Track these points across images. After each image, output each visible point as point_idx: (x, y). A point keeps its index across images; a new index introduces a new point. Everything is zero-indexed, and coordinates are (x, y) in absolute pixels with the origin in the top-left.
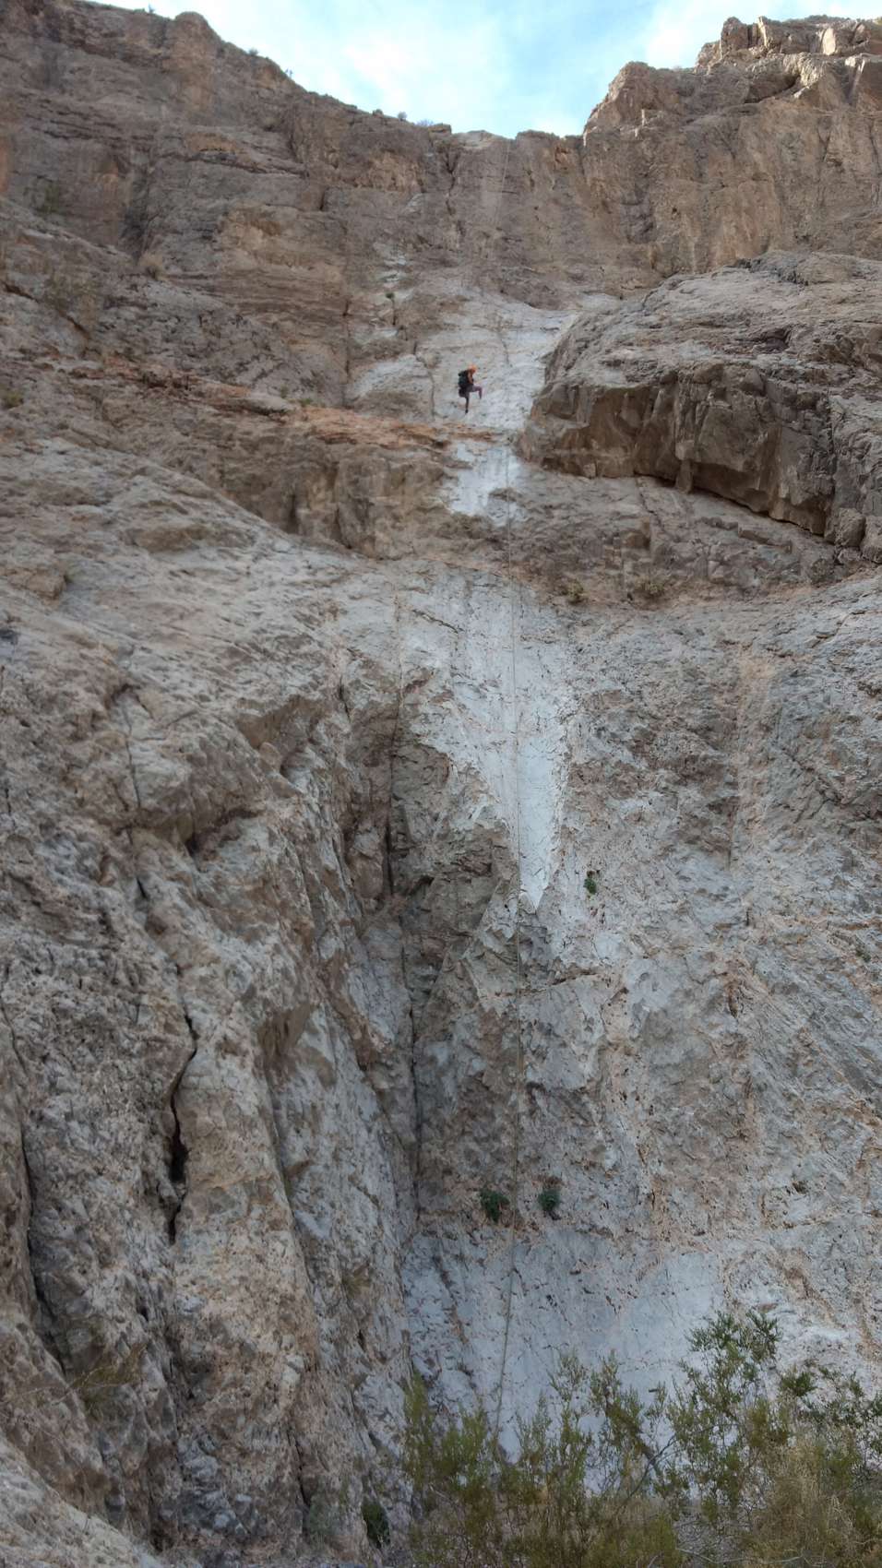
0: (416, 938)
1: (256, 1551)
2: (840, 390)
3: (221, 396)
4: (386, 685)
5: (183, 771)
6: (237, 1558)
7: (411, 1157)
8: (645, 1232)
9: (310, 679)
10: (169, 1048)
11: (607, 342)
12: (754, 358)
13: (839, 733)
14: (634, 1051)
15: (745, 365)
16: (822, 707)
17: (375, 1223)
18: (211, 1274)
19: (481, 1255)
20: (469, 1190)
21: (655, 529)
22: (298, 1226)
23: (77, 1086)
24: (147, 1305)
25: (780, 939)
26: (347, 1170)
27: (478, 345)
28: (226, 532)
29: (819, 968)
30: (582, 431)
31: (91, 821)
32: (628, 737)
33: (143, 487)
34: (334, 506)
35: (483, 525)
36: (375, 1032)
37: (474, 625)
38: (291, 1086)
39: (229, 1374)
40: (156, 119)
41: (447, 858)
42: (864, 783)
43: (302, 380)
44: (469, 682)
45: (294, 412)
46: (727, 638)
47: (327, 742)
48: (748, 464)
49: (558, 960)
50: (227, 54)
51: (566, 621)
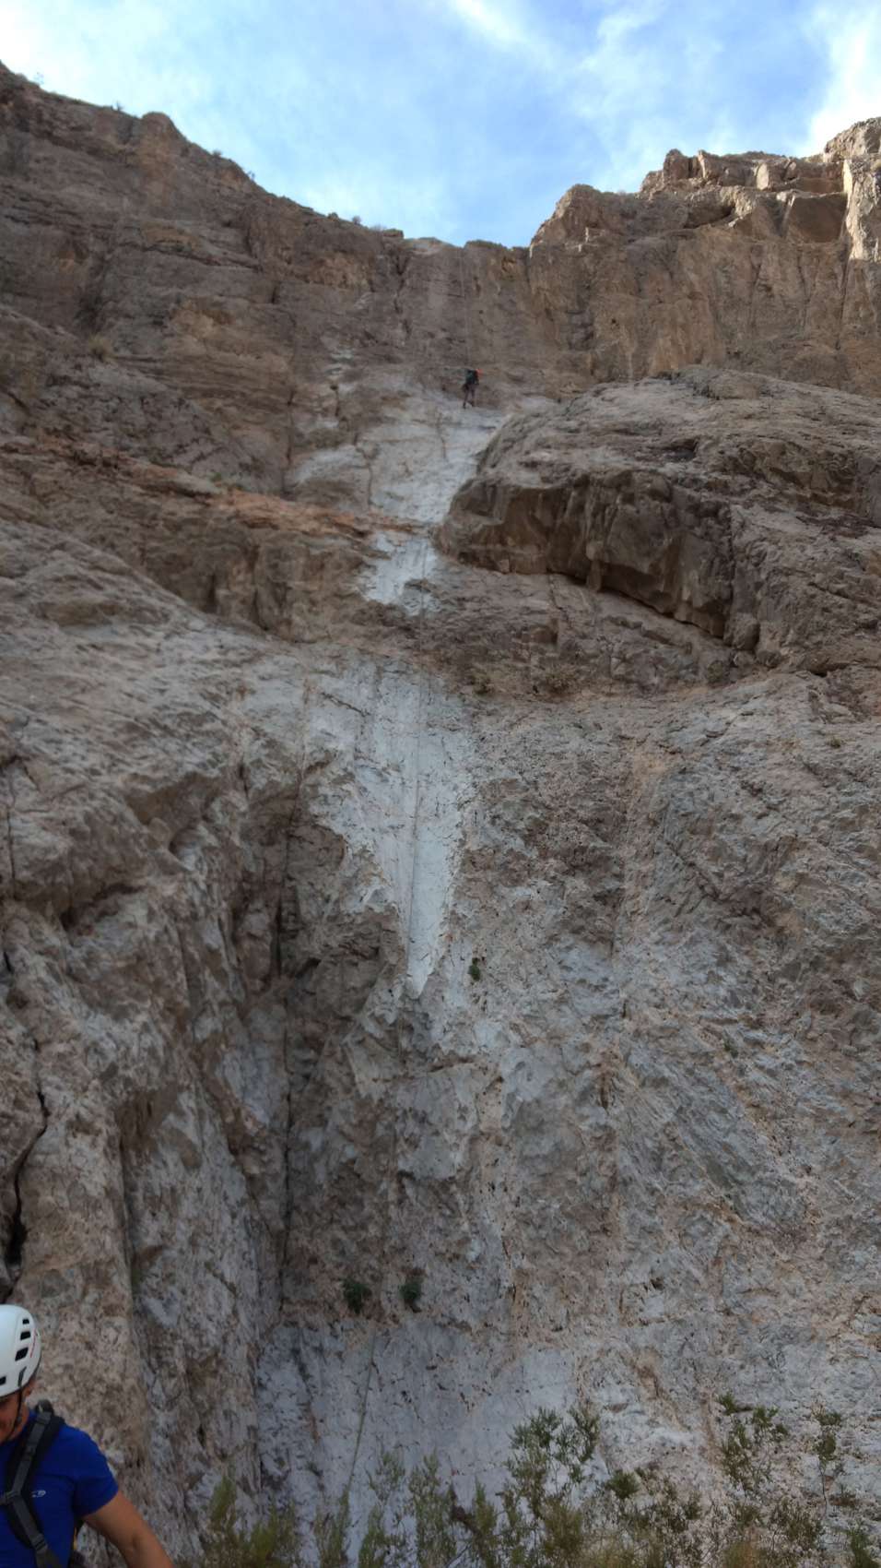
0: (299, 1021)
2: (741, 500)
3: (150, 476)
4: (288, 766)
5: (63, 844)
7: (278, 1245)
8: (503, 1327)
9: (209, 757)
10: (17, 1125)
11: (528, 443)
12: (662, 466)
13: (721, 830)
14: (505, 1142)
15: (653, 472)
16: (706, 804)
17: (229, 1311)
19: (340, 1347)
20: (333, 1280)
21: (562, 625)
22: (141, 1313)
25: (654, 1032)
26: (204, 1255)
28: (140, 609)
29: (689, 1062)
30: (498, 527)
32: (521, 826)
33: (60, 562)
34: (253, 589)
35: (397, 614)
36: (250, 1116)
37: (382, 709)
38: (151, 1168)
40: (116, 209)
41: (335, 940)
42: (741, 880)
43: (241, 465)
44: (372, 765)
45: (220, 496)
46: (623, 733)
47: (221, 819)
48: (654, 567)
49: (437, 1047)
50: (191, 154)
51: (472, 710)
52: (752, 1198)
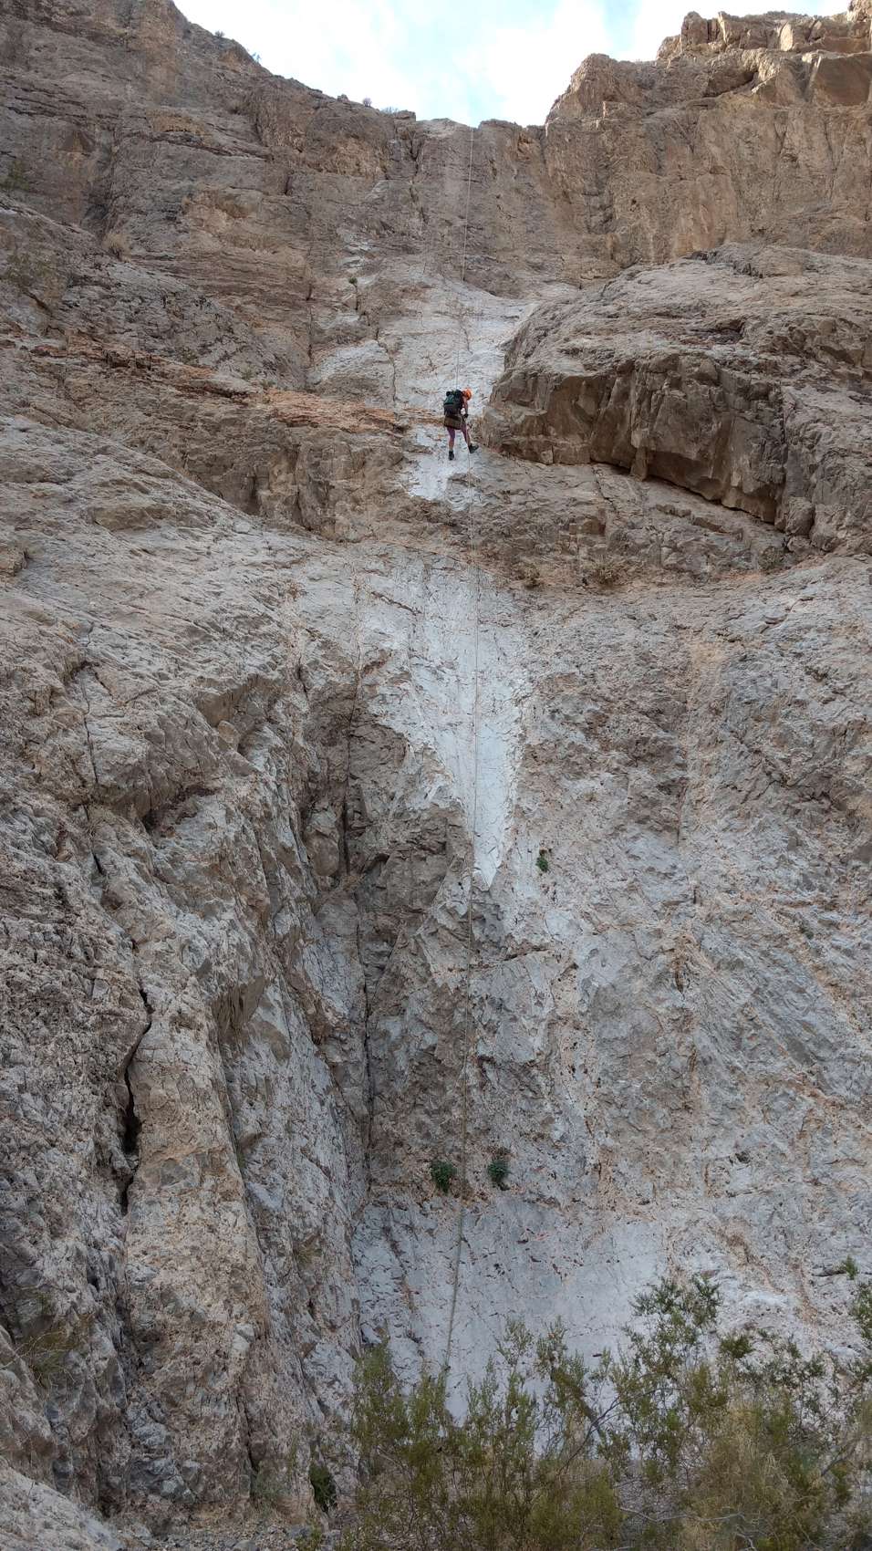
0: (371, 915)
1: (203, 1516)
2: (793, 380)
3: (184, 377)
4: (345, 666)
5: (141, 748)
6: (185, 1523)
7: (362, 1130)
8: (591, 1202)
9: (269, 659)
10: (124, 1022)
11: (566, 330)
12: (709, 348)
13: (786, 716)
14: (583, 1025)
15: (700, 355)
16: (770, 691)
17: (327, 1194)
18: (162, 1244)
19: (431, 1225)
20: (419, 1161)
21: (610, 516)
22: (250, 1197)
23: (31, 1058)
24: (98, 1275)
25: (726, 916)
26: (300, 1142)
27: (440, 331)
28: (187, 512)
29: (764, 945)
30: (540, 418)
31: (49, 797)
32: (581, 719)
33: (104, 466)
34: (295, 488)
35: (442, 509)
36: (329, 1007)
37: (432, 607)
38: (245, 1059)
39: (179, 1342)
40: (121, 97)
41: (403, 836)
42: (810, 765)
43: (265, 363)
44: (426, 663)
45: (256, 394)
46: (679, 623)
47: (285, 722)
48: (702, 453)
49: (510, 937)
50: (193, 35)
51: (523, 605)
52: (834, 1073)
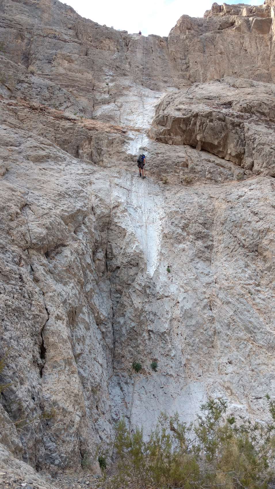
0: (115, 285)
1: (67, 471)
2: (248, 121)
3: (55, 114)
4: (107, 207)
5: (45, 232)
6: (62, 473)
7: (111, 352)
8: (183, 376)
9: (83, 204)
10: (41, 318)
11: (176, 102)
12: (222, 110)
13: (245, 226)
14: (181, 321)
15: (219, 112)
16: (240, 218)
17: (101, 372)
19: (133, 382)
20: (129, 362)
21: (190, 162)
23: (13, 329)
24: (35, 396)
25: (226, 288)
26: (93, 356)
27: (134, 101)
28: (57, 157)
29: (237, 297)
30: (168, 130)
31: (16, 246)
32: (180, 225)
33: (31, 141)
34: (91, 150)
36: (101, 314)
37: (134, 189)
38: (76, 330)
39: (59, 417)
40: (34, 23)
41: (125, 261)
42: (252, 241)
43: (79, 110)
44: (132, 206)
45: (79, 120)
46: (211, 196)
47: (88, 224)
48: (219, 143)
49: (158, 293)
50: (57, 4)
51: (162, 189)
52: (259, 337)
